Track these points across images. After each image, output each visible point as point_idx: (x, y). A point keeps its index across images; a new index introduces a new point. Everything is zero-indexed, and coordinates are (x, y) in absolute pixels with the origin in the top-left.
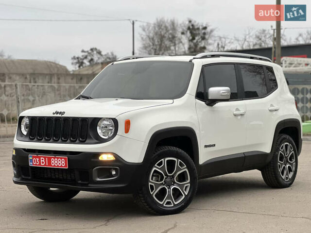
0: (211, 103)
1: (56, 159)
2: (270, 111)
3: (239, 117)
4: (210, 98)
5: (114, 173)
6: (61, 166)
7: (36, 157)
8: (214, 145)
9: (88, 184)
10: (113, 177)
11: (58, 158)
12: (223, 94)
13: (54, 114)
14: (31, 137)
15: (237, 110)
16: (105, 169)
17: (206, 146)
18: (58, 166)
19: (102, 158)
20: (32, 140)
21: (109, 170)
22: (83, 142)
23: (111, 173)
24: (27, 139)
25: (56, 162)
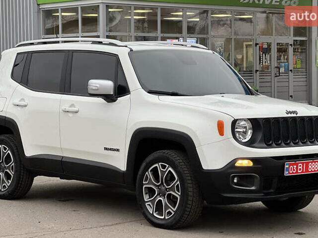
7: (293, 165)
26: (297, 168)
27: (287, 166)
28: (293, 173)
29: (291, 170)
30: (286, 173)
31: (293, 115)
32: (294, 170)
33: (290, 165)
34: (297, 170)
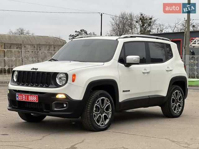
0: (128, 65)
1: (31, 96)
2: (167, 71)
3: (146, 74)
4: (127, 62)
5: (65, 106)
6: (34, 101)
8: (129, 91)
9: (50, 112)
10: (64, 108)
11: (32, 96)
12: (135, 60)
13: (32, 69)
14: (18, 83)
15: (145, 70)
16: (60, 103)
17: (124, 91)
18: (32, 100)
19: (58, 96)
20: (19, 84)
21: (62, 104)
22: (47, 87)
23: (64, 105)
24: (16, 84)
25: (32, 98)
26: (22, 97)
27: (17, 95)
28: (20, 99)
29: (19, 98)
30: (17, 99)
31: (34, 70)
32: (21, 98)
33: (19, 95)
34: (22, 98)
